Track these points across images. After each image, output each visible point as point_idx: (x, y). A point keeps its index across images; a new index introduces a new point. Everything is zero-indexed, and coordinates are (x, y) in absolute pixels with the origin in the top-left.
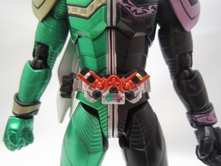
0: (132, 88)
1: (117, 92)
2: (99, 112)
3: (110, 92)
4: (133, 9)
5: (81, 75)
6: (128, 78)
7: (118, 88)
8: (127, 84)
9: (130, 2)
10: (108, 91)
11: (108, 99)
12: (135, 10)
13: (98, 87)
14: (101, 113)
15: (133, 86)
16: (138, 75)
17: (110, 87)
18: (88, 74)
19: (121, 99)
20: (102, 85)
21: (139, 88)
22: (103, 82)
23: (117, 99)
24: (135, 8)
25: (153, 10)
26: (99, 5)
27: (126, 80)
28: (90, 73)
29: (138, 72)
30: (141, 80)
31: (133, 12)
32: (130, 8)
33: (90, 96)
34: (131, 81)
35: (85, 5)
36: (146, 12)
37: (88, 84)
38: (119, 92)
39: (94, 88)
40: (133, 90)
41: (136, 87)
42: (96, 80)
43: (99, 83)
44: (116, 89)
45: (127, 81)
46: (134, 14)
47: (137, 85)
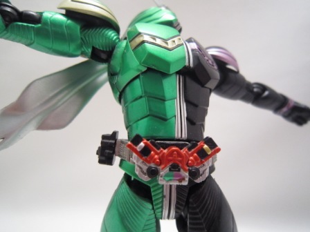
0: (198, 164)
1: (179, 170)
2: (152, 190)
3: (170, 170)
5: (132, 145)
6: (193, 150)
7: (180, 165)
8: (191, 158)
10: (168, 169)
11: (167, 179)
13: (154, 162)
14: (154, 191)
15: (199, 161)
16: (205, 147)
17: (171, 164)
18: (142, 144)
19: (184, 179)
20: (159, 159)
21: (205, 163)
22: (161, 155)
23: (178, 178)
27: (190, 153)
28: (144, 143)
29: (206, 143)
30: (209, 153)
33: (143, 172)
34: (195, 154)
35: (166, 38)
37: (141, 157)
38: (182, 170)
39: (149, 162)
40: (198, 167)
41: (202, 162)
42: (152, 152)
43: (156, 156)
44: (178, 166)
45: (192, 155)
47: (203, 160)
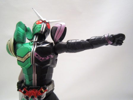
4: (40, 58)
9: (39, 56)
12: (41, 59)
16: (42, 90)
24: (41, 58)
25: (49, 58)
26: (27, 57)
29: (43, 88)
30: (44, 91)
31: (40, 59)
32: (39, 58)
34: (40, 92)
35: (22, 57)
36: (46, 59)
40: (41, 96)
46: (41, 60)
